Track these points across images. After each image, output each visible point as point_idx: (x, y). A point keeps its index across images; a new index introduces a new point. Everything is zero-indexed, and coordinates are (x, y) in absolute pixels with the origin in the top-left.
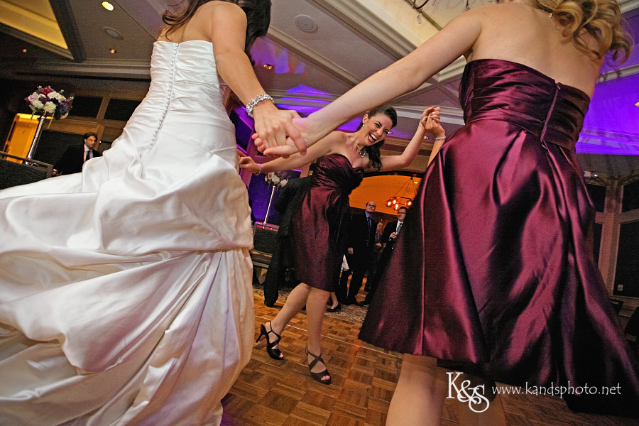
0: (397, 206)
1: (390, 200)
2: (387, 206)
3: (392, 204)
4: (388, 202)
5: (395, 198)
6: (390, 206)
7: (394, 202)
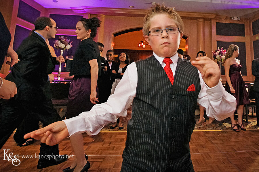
0: (144, 46)
1: (140, 43)
2: (139, 47)
3: (141, 46)
4: (139, 44)
5: (142, 42)
6: (140, 47)
7: (142, 44)
